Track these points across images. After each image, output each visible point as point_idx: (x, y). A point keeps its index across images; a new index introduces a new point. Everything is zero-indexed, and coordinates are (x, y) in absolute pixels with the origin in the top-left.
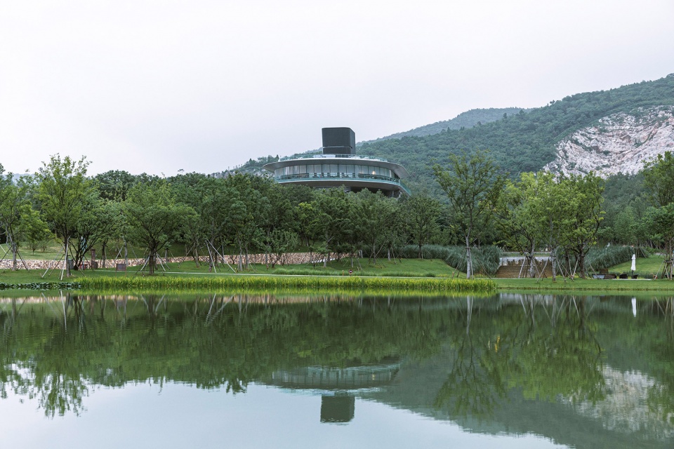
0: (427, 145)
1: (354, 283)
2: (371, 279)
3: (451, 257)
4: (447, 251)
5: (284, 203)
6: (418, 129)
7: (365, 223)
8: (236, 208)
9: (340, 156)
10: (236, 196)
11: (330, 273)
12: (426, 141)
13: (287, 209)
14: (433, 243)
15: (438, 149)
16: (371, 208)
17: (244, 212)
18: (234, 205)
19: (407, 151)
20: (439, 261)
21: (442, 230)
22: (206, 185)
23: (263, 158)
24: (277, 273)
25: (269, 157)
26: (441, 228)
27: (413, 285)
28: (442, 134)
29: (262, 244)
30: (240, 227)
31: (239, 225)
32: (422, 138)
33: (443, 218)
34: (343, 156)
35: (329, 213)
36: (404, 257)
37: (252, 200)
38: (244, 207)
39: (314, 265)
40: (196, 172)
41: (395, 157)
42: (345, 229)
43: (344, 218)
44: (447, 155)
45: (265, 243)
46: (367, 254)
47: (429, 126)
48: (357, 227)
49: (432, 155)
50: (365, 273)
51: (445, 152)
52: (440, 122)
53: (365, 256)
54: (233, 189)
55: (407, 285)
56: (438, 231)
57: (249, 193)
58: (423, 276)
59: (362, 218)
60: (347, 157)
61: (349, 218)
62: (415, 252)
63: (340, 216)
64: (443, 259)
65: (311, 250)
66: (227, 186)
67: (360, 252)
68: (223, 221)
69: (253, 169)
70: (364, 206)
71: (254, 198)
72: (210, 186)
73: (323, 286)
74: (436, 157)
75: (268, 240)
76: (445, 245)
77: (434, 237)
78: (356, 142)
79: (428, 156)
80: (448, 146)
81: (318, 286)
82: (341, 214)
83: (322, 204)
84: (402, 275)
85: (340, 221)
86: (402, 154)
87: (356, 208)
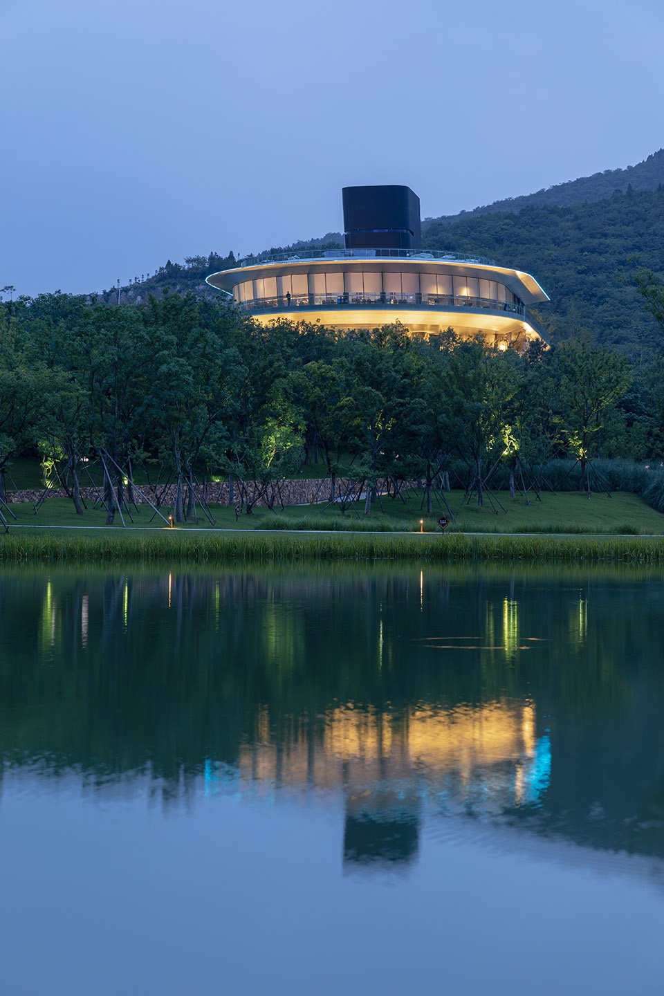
0: (579, 228)
1: (454, 550)
2: (493, 540)
3: (656, 488)
4: (644, 474)
5: (271, 364)
6: (556, 190)
7: (459, 410)
8: (169, 375)
9: (385, 254)
10: (166, 345)
11: (392, 526)
12: (576, 218)
13: (278, 376)
14: (610, 456)
15: (605, 236)
16: (470, 375)
17: (188, 384)
18: (164, 368)
19: (533, 240)
20: (628, 498)
21: (630, 424)
22: (98, 319)
23: (197, 260)
24: (267, 526)
25: (212, 258)
26: (628, 419)
27: (595, 553)
28: (616, 201)
29: (223, 459)
30: (177, 420)
31: (176, 414)
32: (568, 211)
33: (630, 397)
34: (394, 254)
35: (377, 385)
36: (545, 488)
37: (203, 355)
38: (189, 373)
39: (343, 507)
40: (63, 292)
41: (505, 254)
42: (415, 423)
43: (412, 397)
44: (627, 249)
45: (230, 455)
46: (460, 482)
47: (581, 181)
48: (442, 418)
49: (593, 251)
50: (474, 525)
51: (620, 242)
52: (608, 172)
53: (456, 486)
54: (161, 331)
55: (581, 553)
56: (621, 427)
57: (197, 340)
58: (610, 532)
59: (451, 397)
60: (403, 255)
61: (422, 397)
62: (572, 477)
63: (401, 394)
64: (637, 491)
65: (334, 473)
66: (146, 323)
67: (444, 477)
68: (139, 405)
69: (174, 285)
70: (455, 368)
71: (208, 350)
72: (107, 324)
73: (380, 555)
74: (600, 254)
75: (237, 448)
76: (638, 460)
77: (613, 442)
78: (422, 219)
79: (582, 251)
80: (629, 229)
81: (371, 555)
82: (404, 387)
83: (359, 364)
84: (559, 531)
85: (402, 405)
86: (521, 248)
87: (437, 374)
